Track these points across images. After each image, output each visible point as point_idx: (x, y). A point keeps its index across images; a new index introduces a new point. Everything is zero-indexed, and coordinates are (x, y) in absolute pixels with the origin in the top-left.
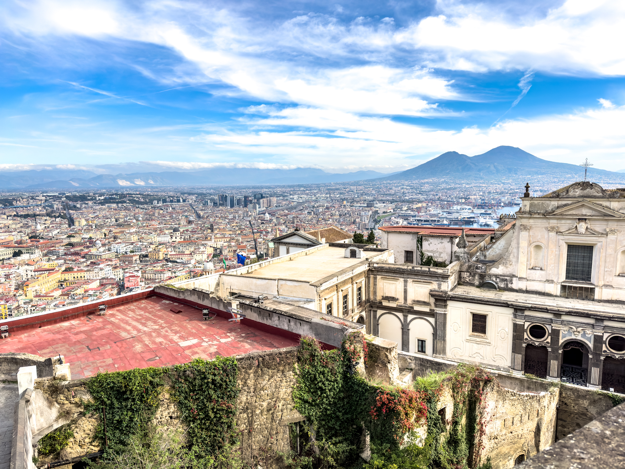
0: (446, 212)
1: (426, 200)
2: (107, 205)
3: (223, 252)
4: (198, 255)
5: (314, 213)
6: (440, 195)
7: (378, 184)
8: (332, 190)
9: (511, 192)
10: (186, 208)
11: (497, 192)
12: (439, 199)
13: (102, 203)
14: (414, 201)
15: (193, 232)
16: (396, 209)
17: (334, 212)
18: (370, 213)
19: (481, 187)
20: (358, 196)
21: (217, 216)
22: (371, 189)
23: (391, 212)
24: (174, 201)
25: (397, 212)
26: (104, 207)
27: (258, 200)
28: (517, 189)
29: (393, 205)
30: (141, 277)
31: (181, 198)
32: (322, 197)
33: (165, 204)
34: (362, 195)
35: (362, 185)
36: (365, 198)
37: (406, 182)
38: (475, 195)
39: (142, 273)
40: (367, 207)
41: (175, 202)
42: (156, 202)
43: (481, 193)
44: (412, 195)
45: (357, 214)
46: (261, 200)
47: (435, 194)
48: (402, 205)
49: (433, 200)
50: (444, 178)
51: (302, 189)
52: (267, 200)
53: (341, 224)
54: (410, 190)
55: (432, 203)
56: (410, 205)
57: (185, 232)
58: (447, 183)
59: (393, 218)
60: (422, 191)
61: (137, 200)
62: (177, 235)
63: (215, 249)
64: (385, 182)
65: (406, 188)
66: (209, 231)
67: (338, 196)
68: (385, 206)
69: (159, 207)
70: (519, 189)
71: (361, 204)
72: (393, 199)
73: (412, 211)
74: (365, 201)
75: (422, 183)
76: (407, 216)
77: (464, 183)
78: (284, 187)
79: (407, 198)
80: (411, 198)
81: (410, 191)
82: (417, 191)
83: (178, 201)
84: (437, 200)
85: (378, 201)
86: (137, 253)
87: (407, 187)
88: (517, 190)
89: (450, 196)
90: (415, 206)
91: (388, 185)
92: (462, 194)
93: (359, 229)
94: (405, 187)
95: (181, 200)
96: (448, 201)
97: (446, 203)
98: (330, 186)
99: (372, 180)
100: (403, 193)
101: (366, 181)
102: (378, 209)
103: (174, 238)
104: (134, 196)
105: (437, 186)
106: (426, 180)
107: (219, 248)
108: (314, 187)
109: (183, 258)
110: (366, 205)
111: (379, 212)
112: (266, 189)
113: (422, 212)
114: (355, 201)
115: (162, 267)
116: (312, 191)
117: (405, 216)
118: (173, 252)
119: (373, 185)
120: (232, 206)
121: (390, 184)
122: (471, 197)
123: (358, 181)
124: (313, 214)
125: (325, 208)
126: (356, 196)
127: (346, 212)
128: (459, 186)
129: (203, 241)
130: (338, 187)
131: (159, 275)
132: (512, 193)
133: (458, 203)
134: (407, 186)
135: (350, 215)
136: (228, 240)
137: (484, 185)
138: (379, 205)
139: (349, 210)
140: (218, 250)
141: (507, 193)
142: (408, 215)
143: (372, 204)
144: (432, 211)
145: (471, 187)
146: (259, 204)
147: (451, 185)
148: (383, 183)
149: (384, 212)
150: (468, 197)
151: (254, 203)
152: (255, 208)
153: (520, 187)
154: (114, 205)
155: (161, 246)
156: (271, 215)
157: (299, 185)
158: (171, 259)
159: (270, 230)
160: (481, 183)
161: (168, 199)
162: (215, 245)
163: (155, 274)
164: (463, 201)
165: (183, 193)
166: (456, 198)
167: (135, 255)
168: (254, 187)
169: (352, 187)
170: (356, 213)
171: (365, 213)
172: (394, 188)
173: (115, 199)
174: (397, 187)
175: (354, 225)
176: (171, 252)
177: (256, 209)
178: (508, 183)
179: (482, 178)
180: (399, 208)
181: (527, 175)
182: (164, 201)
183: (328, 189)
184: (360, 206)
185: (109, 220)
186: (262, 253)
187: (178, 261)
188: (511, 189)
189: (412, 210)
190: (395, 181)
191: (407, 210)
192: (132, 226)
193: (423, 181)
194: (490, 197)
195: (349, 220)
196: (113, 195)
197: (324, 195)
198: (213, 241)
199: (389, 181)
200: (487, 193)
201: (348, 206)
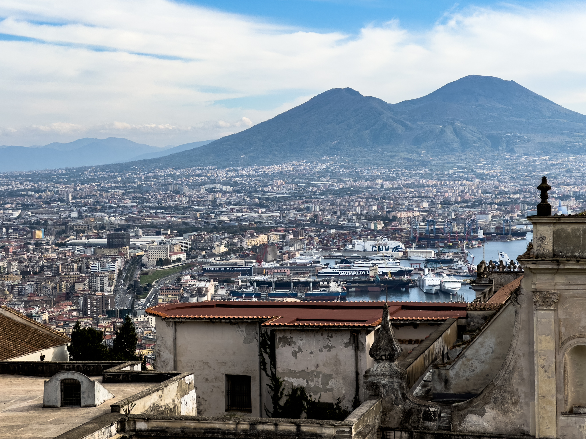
0: (336, 257)
1: (279, 224)
6: (318, 209)
7: (140, 179)
9: (502, 200)
11: (467, 201)
12: (315, 221)
14: (246, 228)
16: (193, 253)
18: (119, 263)
19: (423, 186)
20: (80, 214)
22: (120, 192)
23: (179, 260)
25: (199, 259)
28: (515, 193)
29: (186, 240)
34: (92, 210)
35: (93, 180)
36: (103, 219)
37: (221, 173)
38: (409, 209)
40: (110, 245)
43: (425, 205)
44: (239, 211)
45: (79, 269)
47: (302, 206)
48: (211, 240)
49: (298, 225)
50: (325, 161)
53: (27, 303)
54: (234, 195)
55: (295, 234)
56: (235, 240)
58: (333, 175)
59: (188, 277)
60: (267, 199)
64: (159, 172)
65: (221, 191)
67: (16, 214)
68: (161, 243)
70: (520, 192)
71: (88, 237)
72: (184, 223)
73: (241, 257)
74: (102, 227)
75: (266, 175)
76: (226, 271)
77: (378, 177)
79: (225, 218)
80: (237, 219)
81: (234, 198)
82: (252, 198)
84: (309, 226)
85: (141, 227)
87: (224, 188)
88: (517, 196)
89: (343, 213)
90: (249, 243)
91: (170, 181)
92: (375, 208)
93: (85, 314)
94: (218, 186)
96: (338, 228)
97: (333, 231)
99: (121, 165)
100: (215, 204)
101: (103, 168)
102: (142, 253)
105: (308, 185)
106: (276, 168)
110: (105, 241)
111: (145, 260)
113: (269, 258)
114: (71, 229)
117: (220, 271)
119: (123, 182)
121: (174, 177)
122: (399, 215)
123: (81, 170)
126: (74, 215)
127: (43, 262)
128: (366, 184)
132: (505, 204)
133: (367, 233)
134: (224, 184)
135: (57, 273)
137: (430, 182)
138: (144, 240)
139: (54, 256)
141: (491, 204)
142: (229, 268)
143: (123, 237)
144: (298, 255)
145: (399, 188)
147: (344, 182)
148: (155, 177)
149: (160, 262)
150: (390, 216)
153: (524, 188)
160: (422, 176)
164: (380, 225)
166: (359, 216)
169: (60, 188)
170: (76, 266)
171: (103, 265)
172: (185, 189)
174: (195, 185)
175: (68, 302)
178: (493, 176)
179: (424, 164)
180: (203, 249)
181: (538, 155)
184: (86, 245)
188: (501, 193)
189: (242, 253)
190: (188, 171)
191: (226, 253)
193: (266, 170)
194: (449, 214)
195: (54, 288)
199: (171, 171)
200: (441, 203)
201: (47, 243)
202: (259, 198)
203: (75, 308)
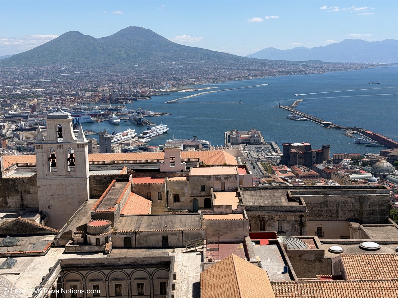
1: (44, 94)
6: (63, 87)
11: (129, 82)
12: (61, 92)
14: (28, 97)
16: (1, 109)
38: (104, 86)
44: (26, 88)
47: (56, 85)
48: (11, 102)
49: (53, 94)
55: (50, 99)
56: (22, 102)
58: (71, 71)
60: (40, 82)
65: (18, 79)
73: (24, 110)
76: (16, 117)
79: (19, 92)
80: (25, 92)
81: (24, 82)
82: (33, 82)
84: (58, 94)
88: (151, 80)
90: (28, 103)
94: (17, 76)
97: (68, 97)
105: (60, 75)
106: (45, 68)
113: (37, 110)
128: (85, 75)
134: (20, 75)
137: (114, 74)
150: (95, 89)
164: (90, 94)
166: (81, 90)
178: (141, 71)
181: (160, 61)
193: (40, 69)
200: (118, 83)
202: (36, 82)
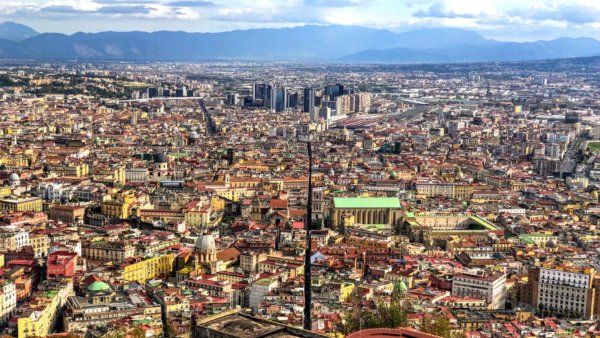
2: (47, 96)
3: (243, 211)
4: (193, 214)
5: (446, 131)
8: (495, 78)
10: (191, 110)
13: (38, 93)
15: (193, 164)
17: (489, 131)
18: (571, 136)
20: (550, 95)
21: (245, 130)
24: (171, 92)
26: (41, 100)
27: (334, 97)
30: (80, 254)
31: (184, 89)
32: (471, 94)
33: (153, 99)
35: (564, 69)
39: (83, 247)
41: (173, 95)
42: (138, 95)
46: (339, 100)
51: (430, 74)
52: (352, 99)
53: (499, 160)
57: (179, 163)
61: (103, 87)
62: (162, 169)
63: (229, 204)
66: (226, 162)
67: (506, 93)
69: (143, 104)
71: (553, 113)
74: (564, 106)
78: (391, 68)
83: (179, 93)
86: (82, 203)
95: (185, 93)
98: (491, 70)
102: (590, 128)
103: (156, 174)
104: (97, 79)
107: (235, 203)
108: (457, 71)
109: (165, 219)
110: (563, 117)
111: (591, 133)
112: (354, 71)
114: (541, 106)
115: (120, 236)
116: (451, 81)
118: (149, 204)
119: (586, 71)
120: (279, 108)
123: (557, 61)
124: (442, 132)
125: (472, 119)
126: (546, 95)
127: (517, 131)
129: (209, 184)
130: (508, 72)
131: (114, 253)
135: (524, 140)
136: (256, 183)
138: (594, 118)
139: (525, 126)
140: (234, 207)
143: (578, 115)
146: (333, 107)
151: (324, 104)
152: (323, 114)
154: (60, 97)
155: (127, 192)
156: (355, 133)
157: (424, 65)
158: (142, 220)
159: (345, 166)
161: (160, 89)
162: (231, 193)
163: (107, 251)
165: (191, 77)
167: (79, 207)
168: (330, 68)
169: (541, 74)
171: (558, 136)
173: (62, 85)
175: (528, 163)
176: (146, 204)
177: (326, 118)
182: (153, 93)
183: (487, 77)
184: (550, 120)
185: (45, 129)
186: (320, 216)
187: (155, 223)
192: (83, 145)
195: (520, 152)
196: (60, 76)
197: (474, 91)
198: (228, 186)
201: (523, 116)
203: (532, 167)
